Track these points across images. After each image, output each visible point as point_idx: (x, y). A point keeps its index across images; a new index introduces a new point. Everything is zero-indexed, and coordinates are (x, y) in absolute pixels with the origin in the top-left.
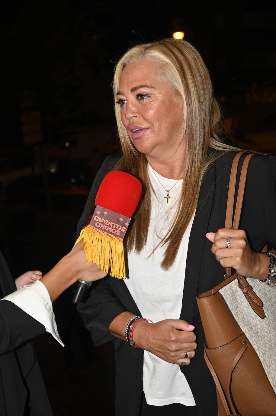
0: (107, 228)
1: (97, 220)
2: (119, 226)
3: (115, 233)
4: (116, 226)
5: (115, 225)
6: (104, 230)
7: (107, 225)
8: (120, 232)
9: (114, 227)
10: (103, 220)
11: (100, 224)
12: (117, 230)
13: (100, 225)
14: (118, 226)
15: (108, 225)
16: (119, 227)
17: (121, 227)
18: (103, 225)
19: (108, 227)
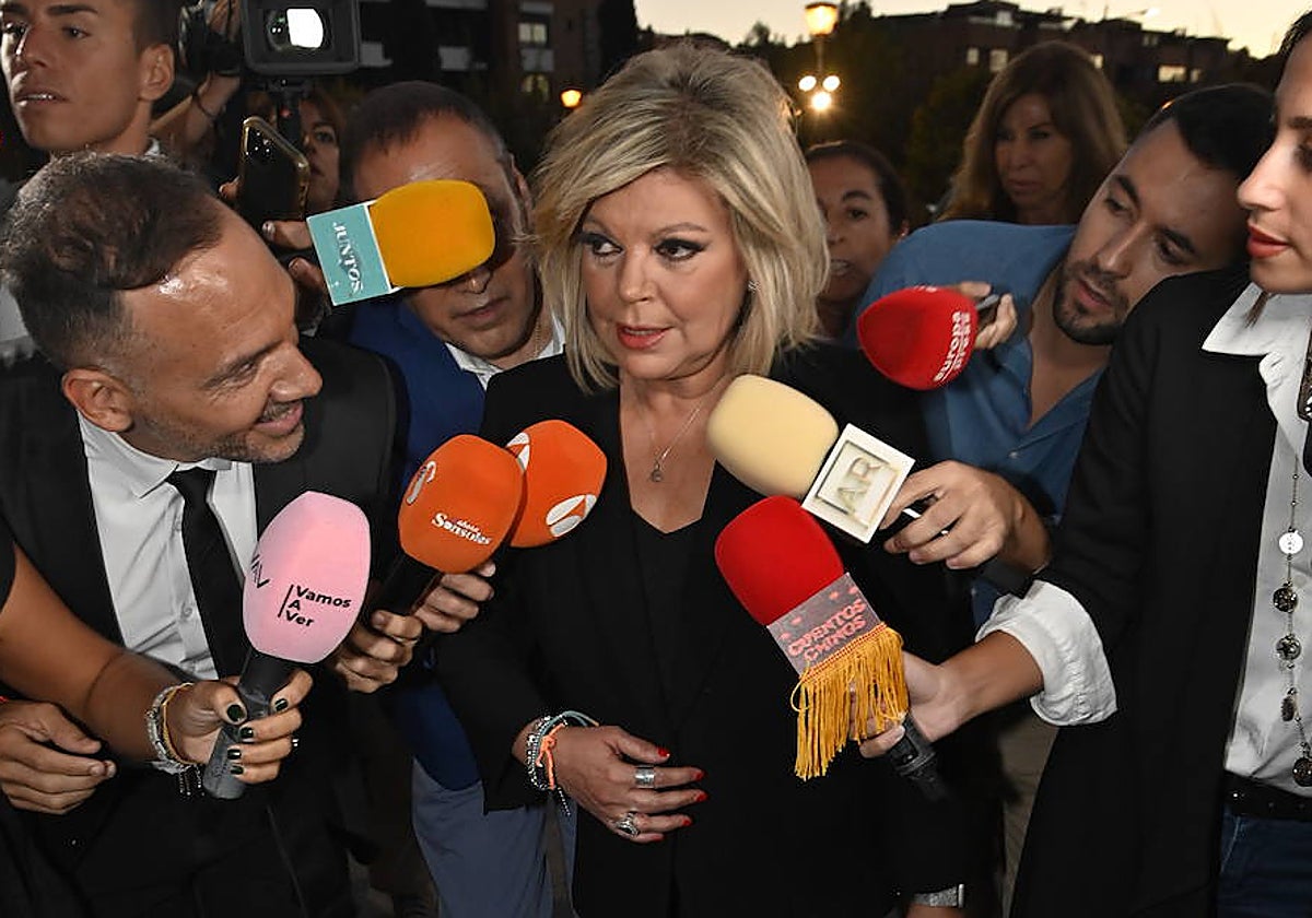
0: (832, 640)
1: (801, 649)
2: (846, 609)
3: (854, 629)
4: (841, 617)
5: (837, 617)
6: (832, 651)
7: (826, 636)
8: (859, 617)
9: (840, 623)
10: (807, 636)
11: (812, 650)
12: (850, 620)
13: (816, 650)
14: (844, 613)
15: (827, 632)
16: (849, 612)
17: (850, 607)
18: (820, 644)
19: (832, 637)
